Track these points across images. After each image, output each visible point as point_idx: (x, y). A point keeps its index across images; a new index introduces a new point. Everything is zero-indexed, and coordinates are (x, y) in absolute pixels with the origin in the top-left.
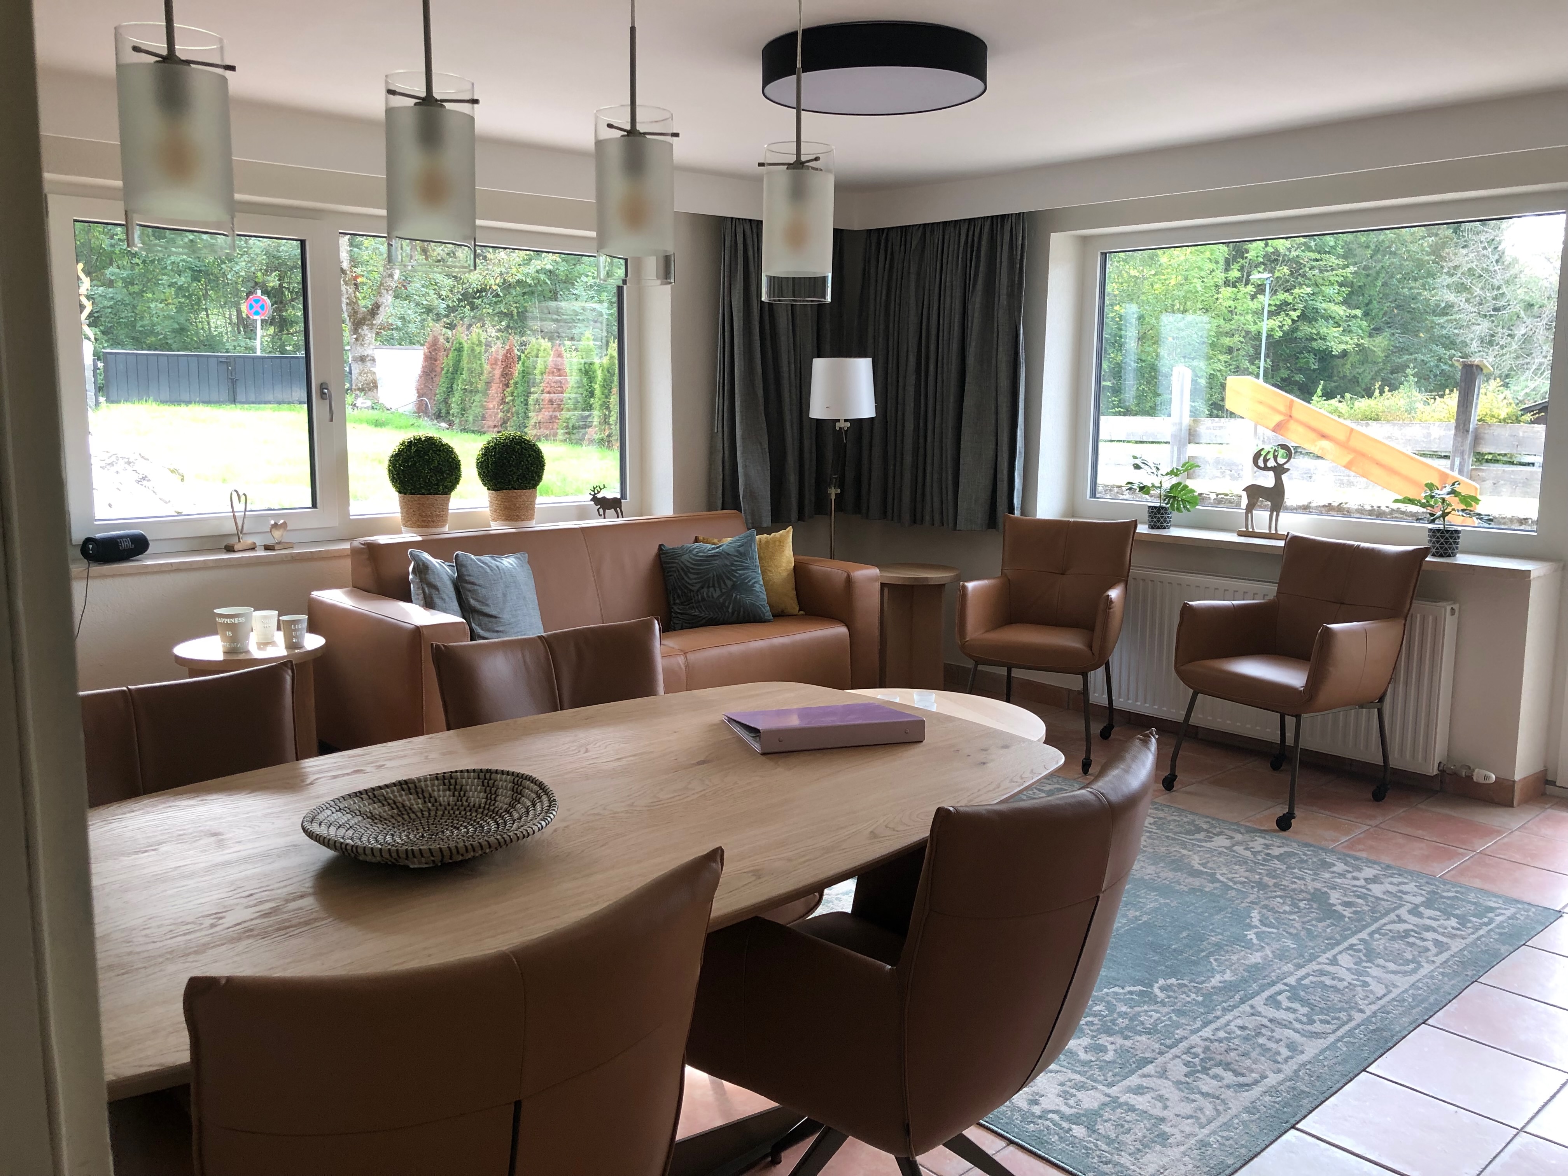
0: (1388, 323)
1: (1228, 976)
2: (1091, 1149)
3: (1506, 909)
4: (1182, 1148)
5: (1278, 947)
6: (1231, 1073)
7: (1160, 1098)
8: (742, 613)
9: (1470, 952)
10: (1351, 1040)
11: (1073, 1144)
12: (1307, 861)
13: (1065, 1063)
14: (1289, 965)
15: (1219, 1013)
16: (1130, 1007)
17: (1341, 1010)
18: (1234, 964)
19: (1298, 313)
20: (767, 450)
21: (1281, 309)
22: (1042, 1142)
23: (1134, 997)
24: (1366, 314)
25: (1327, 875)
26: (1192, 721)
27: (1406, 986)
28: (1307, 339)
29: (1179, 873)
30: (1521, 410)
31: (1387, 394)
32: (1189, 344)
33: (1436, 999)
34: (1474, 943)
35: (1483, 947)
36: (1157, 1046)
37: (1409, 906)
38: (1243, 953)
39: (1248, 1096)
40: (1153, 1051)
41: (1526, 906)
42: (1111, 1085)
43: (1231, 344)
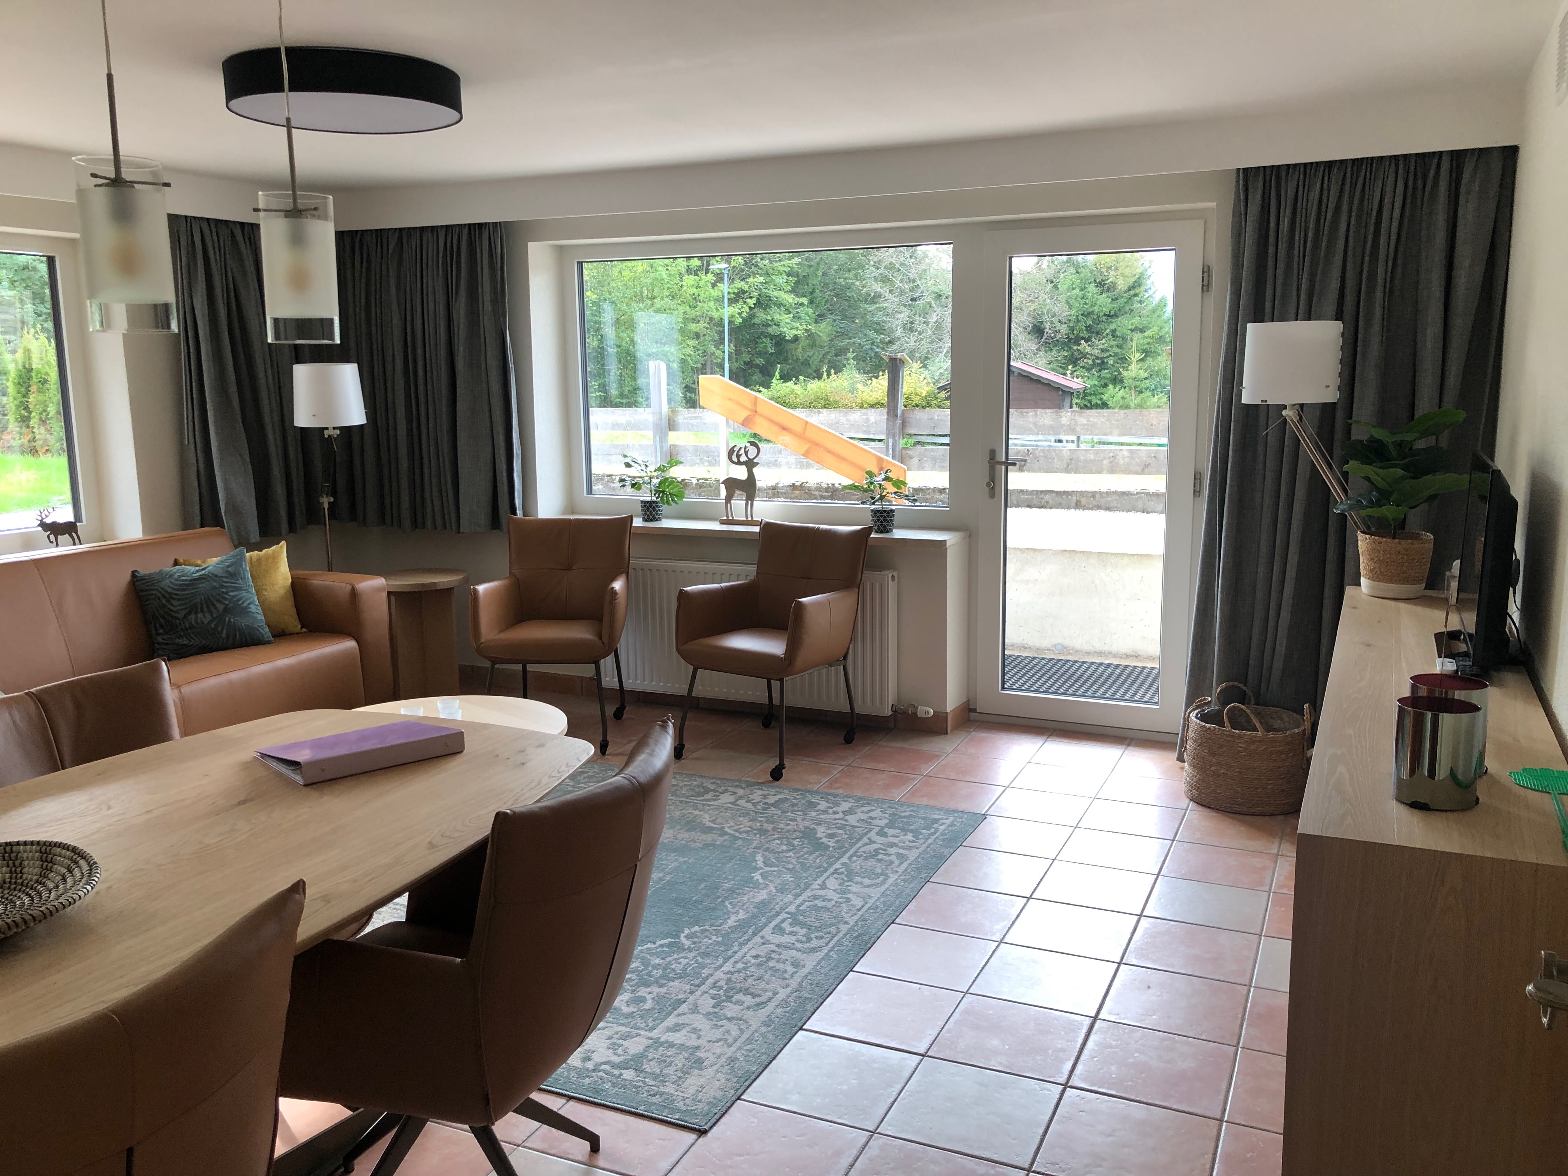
0: (830, 310)
1: (742, 915)
2: (640, 1087)
3: (946, 819)
4: (715, 1068)
5: (780, 882)
6: (749, 996)
7: (695, 1030)
8: (238, 637)
9: (923, 859)
10: (840, 948)
11: (624, 1087)
12: (797, 804)
13: (611, 1019)
14: (789, 896)
15: (736, 948)
16: (663, 959)
17: (830, 926)
18: (746, 903)
19: (754, 301)
20: (249, 460)
21: (738, 296)
22: (597, 1091)
23: (665, 949)
24: (811, 302)
25: (814, 814)
26: (694, 694)
27: (878, 896)
28: (763, 325)
29: (693, 833)
30: (938, 388)
31: (833, 376)
32: (660, 330)
33: (900, 902)
34: (925, 851)
35: (931, 852)
36: (688, 987)
37: (877, 829)
38: (752, 893)
39: (763, 1013)
40: (685, 992)
41: (960, 814)
42: (653, 1029)
43: (697, 330)
